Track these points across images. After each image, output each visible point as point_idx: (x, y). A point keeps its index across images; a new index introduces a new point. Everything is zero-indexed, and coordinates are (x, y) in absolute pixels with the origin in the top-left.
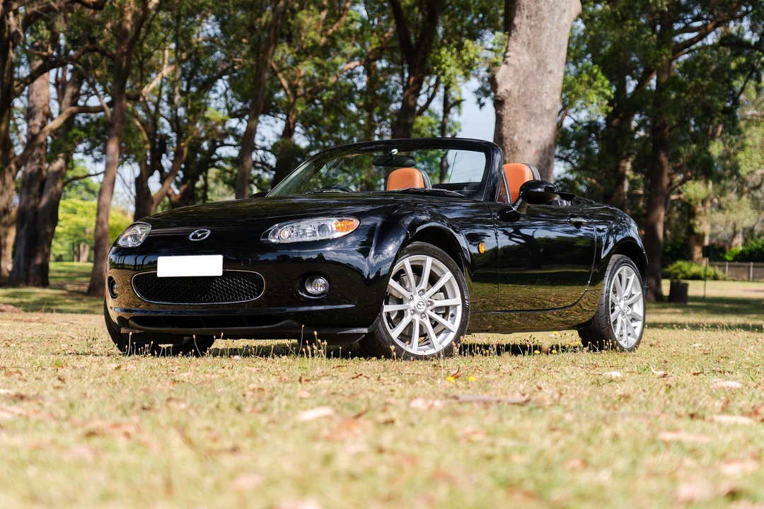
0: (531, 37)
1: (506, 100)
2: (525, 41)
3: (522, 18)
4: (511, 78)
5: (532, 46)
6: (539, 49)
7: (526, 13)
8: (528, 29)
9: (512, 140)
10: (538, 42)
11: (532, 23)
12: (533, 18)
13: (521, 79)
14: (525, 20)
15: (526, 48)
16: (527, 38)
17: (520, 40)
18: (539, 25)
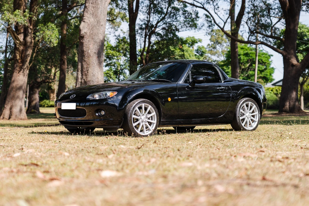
0: (94, 11)
1: (85, 36)
2: (91, 13)
3: (89, 4)
4: (86, 28)
5: (94, 15)
6: (97, 16)
7: (91, 1)
8: (92, 8)
9: (88, 52)
10: (97, 13)
11: (94, 6)
12: (94, 4)
13: (91, 28)
14: (91, 4)
15: (92, 16)
16: (92, 11)
17: (89, 13)
18: (97, 7)
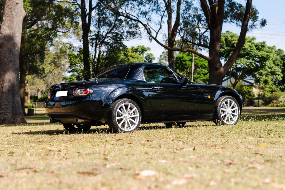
0: (9, 24)
2: (7, 25)
3: (6, 17)
4: (3, 39)
5: (10, 27)
6: (12, 28)
7: (7, 15)
8: (8, 21)
9: (4, 61)
10: (12, 26)
11: (10, 19)
12: (10, 18)
13: (7, 39)
14: (7, 18)
15: (8, 28)
16: (8, 24)
17: (5, 25)
18: (12, 20)
